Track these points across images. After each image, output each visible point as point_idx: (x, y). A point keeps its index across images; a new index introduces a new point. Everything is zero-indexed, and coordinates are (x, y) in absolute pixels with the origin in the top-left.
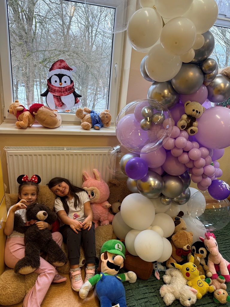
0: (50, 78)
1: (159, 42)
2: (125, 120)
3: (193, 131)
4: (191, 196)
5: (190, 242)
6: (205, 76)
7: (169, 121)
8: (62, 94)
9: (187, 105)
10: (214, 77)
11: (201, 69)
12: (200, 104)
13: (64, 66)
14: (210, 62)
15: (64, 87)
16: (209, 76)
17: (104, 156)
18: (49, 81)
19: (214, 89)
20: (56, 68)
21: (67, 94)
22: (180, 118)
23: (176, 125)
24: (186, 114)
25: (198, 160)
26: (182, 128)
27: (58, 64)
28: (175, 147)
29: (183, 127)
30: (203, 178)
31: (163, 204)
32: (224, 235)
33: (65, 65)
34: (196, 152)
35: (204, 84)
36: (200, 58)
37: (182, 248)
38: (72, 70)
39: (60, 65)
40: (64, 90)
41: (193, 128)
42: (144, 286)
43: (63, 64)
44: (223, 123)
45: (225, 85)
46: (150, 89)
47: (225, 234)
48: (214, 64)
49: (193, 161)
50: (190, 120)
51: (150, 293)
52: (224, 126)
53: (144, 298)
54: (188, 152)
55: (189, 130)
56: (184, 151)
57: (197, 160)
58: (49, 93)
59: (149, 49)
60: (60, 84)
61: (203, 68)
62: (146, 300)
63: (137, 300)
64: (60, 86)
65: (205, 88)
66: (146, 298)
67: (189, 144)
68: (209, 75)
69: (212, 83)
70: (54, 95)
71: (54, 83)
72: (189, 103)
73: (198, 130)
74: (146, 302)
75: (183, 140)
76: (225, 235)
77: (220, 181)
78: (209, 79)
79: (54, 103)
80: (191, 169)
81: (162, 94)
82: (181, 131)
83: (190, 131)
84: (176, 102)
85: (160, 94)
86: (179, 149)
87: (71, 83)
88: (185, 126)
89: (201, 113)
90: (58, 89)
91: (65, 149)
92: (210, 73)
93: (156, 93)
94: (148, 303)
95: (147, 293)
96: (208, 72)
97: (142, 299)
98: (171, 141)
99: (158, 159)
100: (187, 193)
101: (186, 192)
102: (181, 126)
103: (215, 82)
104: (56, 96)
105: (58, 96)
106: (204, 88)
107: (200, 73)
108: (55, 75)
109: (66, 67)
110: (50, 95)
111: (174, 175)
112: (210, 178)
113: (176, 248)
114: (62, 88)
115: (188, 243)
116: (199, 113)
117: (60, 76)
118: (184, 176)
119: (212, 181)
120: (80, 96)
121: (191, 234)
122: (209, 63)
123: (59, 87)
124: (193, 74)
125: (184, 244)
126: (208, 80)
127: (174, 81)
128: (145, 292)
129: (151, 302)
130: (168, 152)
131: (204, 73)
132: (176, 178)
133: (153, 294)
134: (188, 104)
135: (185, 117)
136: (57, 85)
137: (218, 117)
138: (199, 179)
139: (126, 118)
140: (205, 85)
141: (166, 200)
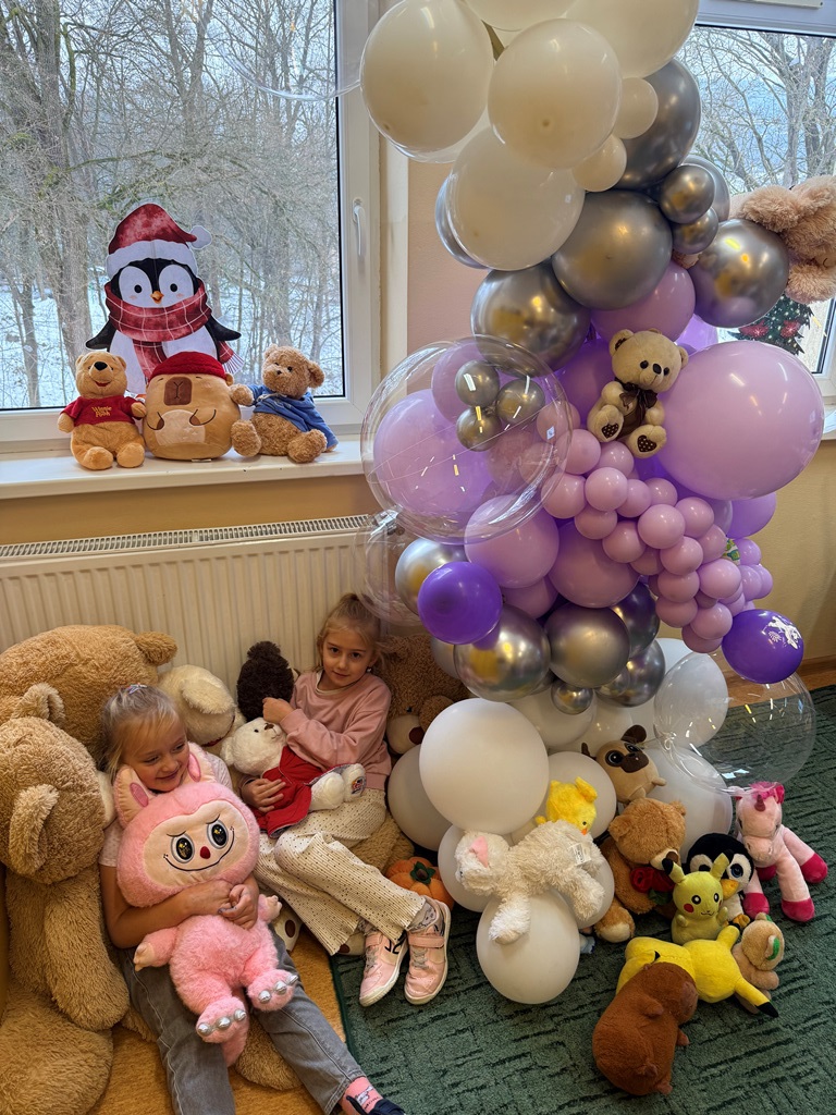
0: (116, 279)
1: (484, 123)
2: (402, 414)
3: (650, 442)
4: (667, 670)
5: (678, 837)
6: (678, 232)
7: (557, 413)
8: (166, 333)
9: (617, 346)
10: (711, 233)
11: (659, 208)
12: (666, 339)
13: (163, 229)
14: (687, 179)
15: (168, 309)
16: (692, 231)
17: (342, 550)
18: (113, 288)
19: (716, 277)
20: (133, 238)
21: (184, 331)
22: (597, 399)
23: (583, 424)
24: (617, 379)
25: (674, 545)
26: (607, 436)
27: (139, 221)
28: (587, 506)
29: (608, 430)
30: (700, 607)
31: (563, 710)
32: (800, 797)
33: (165, 225)
34: (664, 518)
35: (676, 259)
36: (650, 169)
37: (649, 865)
38: (193, 239)
39: (147, 225)
40: (173, 317)
41: (645, 430)
42: (516, 1012)
43: (157, 223)
44: (756, 404)
45: (756, 260)
46: (480, 292)
47: (803, 793)
48: (704, 185)
49: (658, 551)
50: (635, 401)
51: (539, 1034)
52: (760, 412)
53: (519, 1057)
54: (636, 520)
55: (634, 438)
56: (621, 519)
57: (670, 548)
58: (118, 335)
59: (457, 150)
60: (156, 295)
61: (667, 205)
62: (525, 1063)
63: (494, 1065)
64: (157, 306)
65: (684, 275)
66: (524, 1055)
67: (637, 490)
68: (692, 227)
69: (708, 254)
70: (135, 341)
71: (132, 297)
72: (624, 340)
73: (668, 436)
74: (527, 1070)
75: (613, 479)
76: (805, 798)
77: (765, 614)
78: (695, 240)
79: (140, 369)
80: (654, 578)
81: (526, 315)
82: (603, 445)
83: (639, 441)
84: (579, 337)
85: (518, 313)
86: (600, 512)
87: (195, 291)
88: (616, 426)
89: (674, 373)
90: (151, 315)
91: (196, 540)
92: (694, 222)
93: (502, 309)
94: (534, 1073)
95: (527, 1037)
96: (683, 218)
97: (510, 1059)
98: (571, 487)
99: (532, 556)
100: (651, 663)
101: (648, 658)
102: (603, 429)
103: (716, 252)
104: (145, 343)
105: (151, 343)
106: (680, 279)
107: (656, 226)
108: (131, 264)
109: (170, 231)
110: (121, 340)
111: (593, 605)
112: (727, 605)
113: (628, 865)
114: (162, 310)
115: (670, 842)
116: (667, 372)
117: (153, 268)
118: (634, 603)
119: (734, 618)
120: (236, 336)
121: (678, 809)
122: (686, 186)
123: (153, 310)
124: (630, 229)
125: (657, 848)
126: (688, 247)
127: (563, 263)
128: (522, 1034)
129: (544, 1068)
130: (562, 527)
131: (669, 223)
132: (603, 615)
133: (550, 1037)
134: (621, 342)
135: (614, 391)
136: (145, 300)
137: (736, 379)
138: (687, 611)
139: (408, 405)
140: (682, 266)
141: (572, 696)
